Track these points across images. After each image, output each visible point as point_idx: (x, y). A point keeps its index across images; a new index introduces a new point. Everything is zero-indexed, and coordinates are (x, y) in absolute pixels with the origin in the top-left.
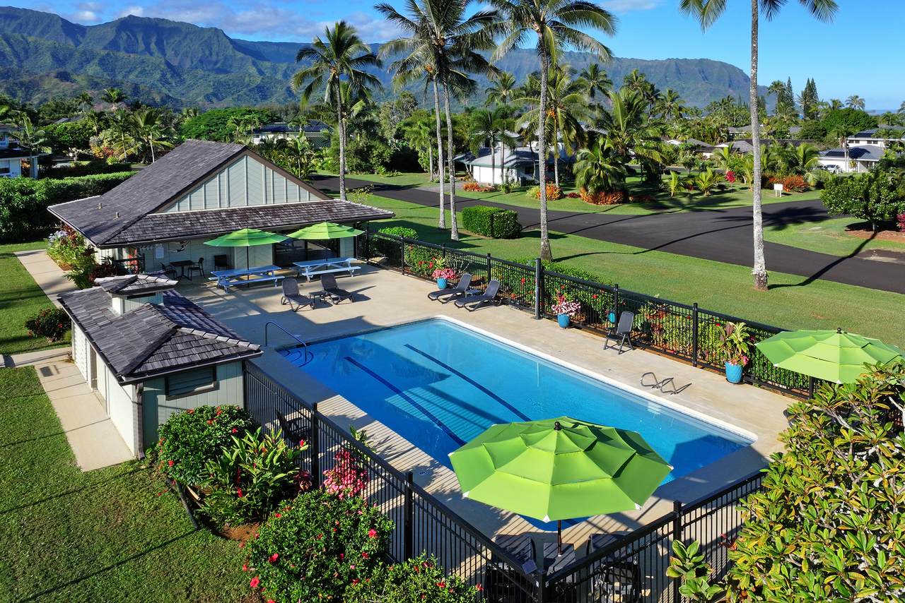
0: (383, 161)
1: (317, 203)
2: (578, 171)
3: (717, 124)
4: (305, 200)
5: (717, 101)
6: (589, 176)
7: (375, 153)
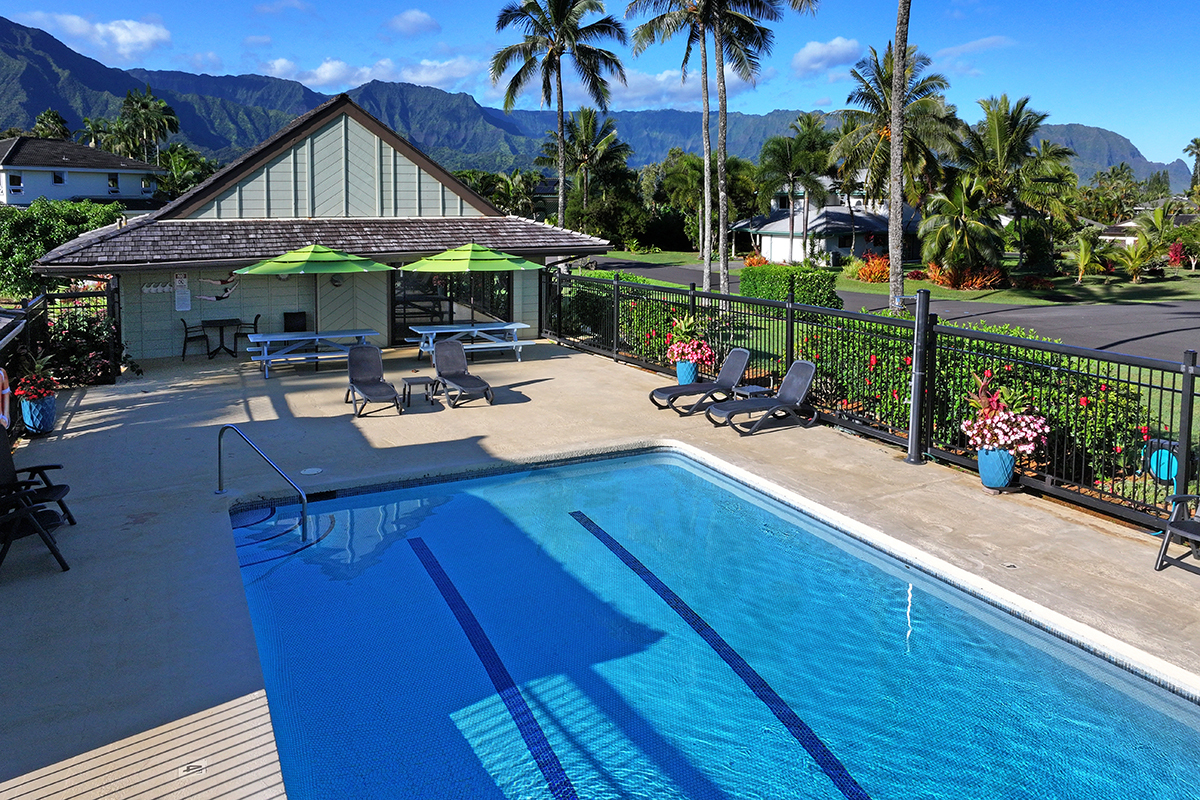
0: (635, 231)
1: (475, 221)
2: (926, 234)
3: (1119, 193)
4: (454, 213)
5: (1105, 172)
6: (944, 241)
7: (626, 218)
